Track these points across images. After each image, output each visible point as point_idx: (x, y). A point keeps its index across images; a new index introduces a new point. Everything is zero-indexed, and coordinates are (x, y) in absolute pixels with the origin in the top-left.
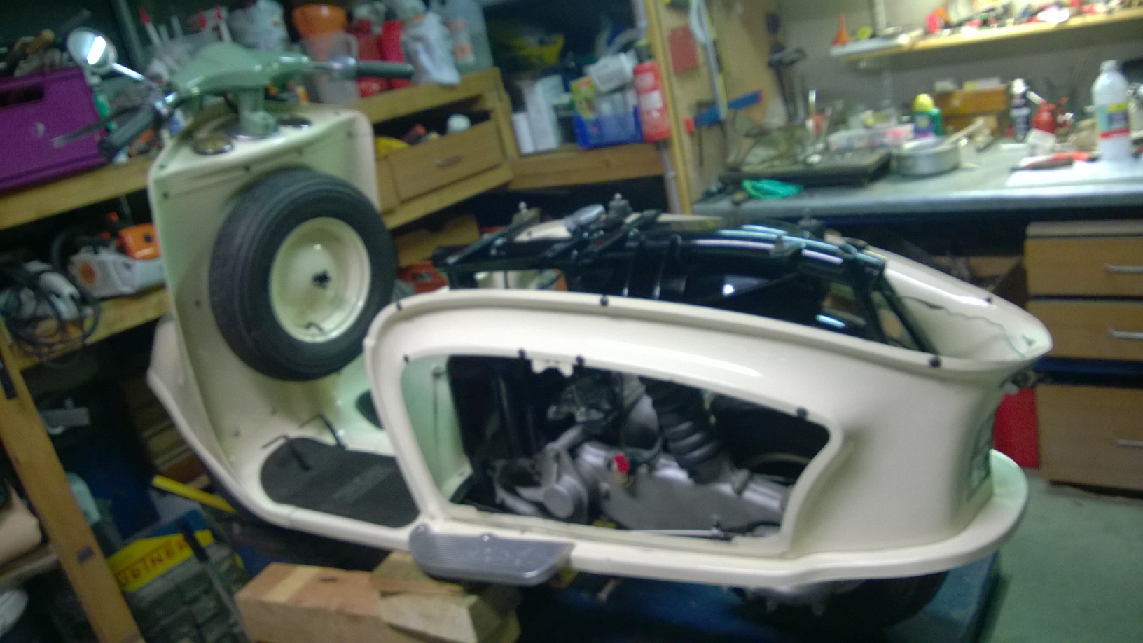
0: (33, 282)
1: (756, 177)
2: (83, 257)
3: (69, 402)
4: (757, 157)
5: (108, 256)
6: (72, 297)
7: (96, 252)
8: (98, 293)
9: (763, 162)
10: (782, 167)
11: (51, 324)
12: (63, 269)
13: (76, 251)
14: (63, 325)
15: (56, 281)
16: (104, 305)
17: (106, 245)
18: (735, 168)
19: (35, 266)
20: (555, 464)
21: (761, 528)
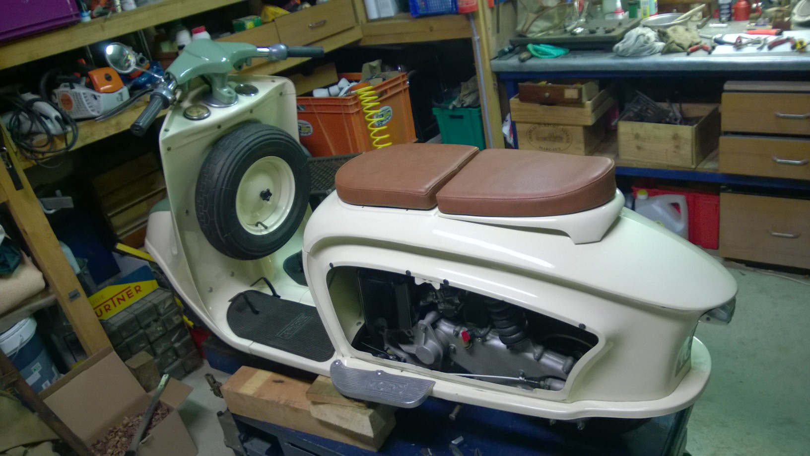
0: (28, 108)
1: (537, 42)
2: (62, 90)
3: (58, 192)
4: (538, 28)
5: (80, 90)
6: (57, 118)
7: (72, 87)
8: (74, 116)
9: (541, 31)
10: (555, 35)
11: (43, 137)
12: (48, 98)
13: (57, 86)
14: (51, 138)
15: (45, 107)
16: (79, 124)
17: (78, 82)
18: (522, 35)
19: (28, 96)
20: (424, 334)
21: (550, 379)
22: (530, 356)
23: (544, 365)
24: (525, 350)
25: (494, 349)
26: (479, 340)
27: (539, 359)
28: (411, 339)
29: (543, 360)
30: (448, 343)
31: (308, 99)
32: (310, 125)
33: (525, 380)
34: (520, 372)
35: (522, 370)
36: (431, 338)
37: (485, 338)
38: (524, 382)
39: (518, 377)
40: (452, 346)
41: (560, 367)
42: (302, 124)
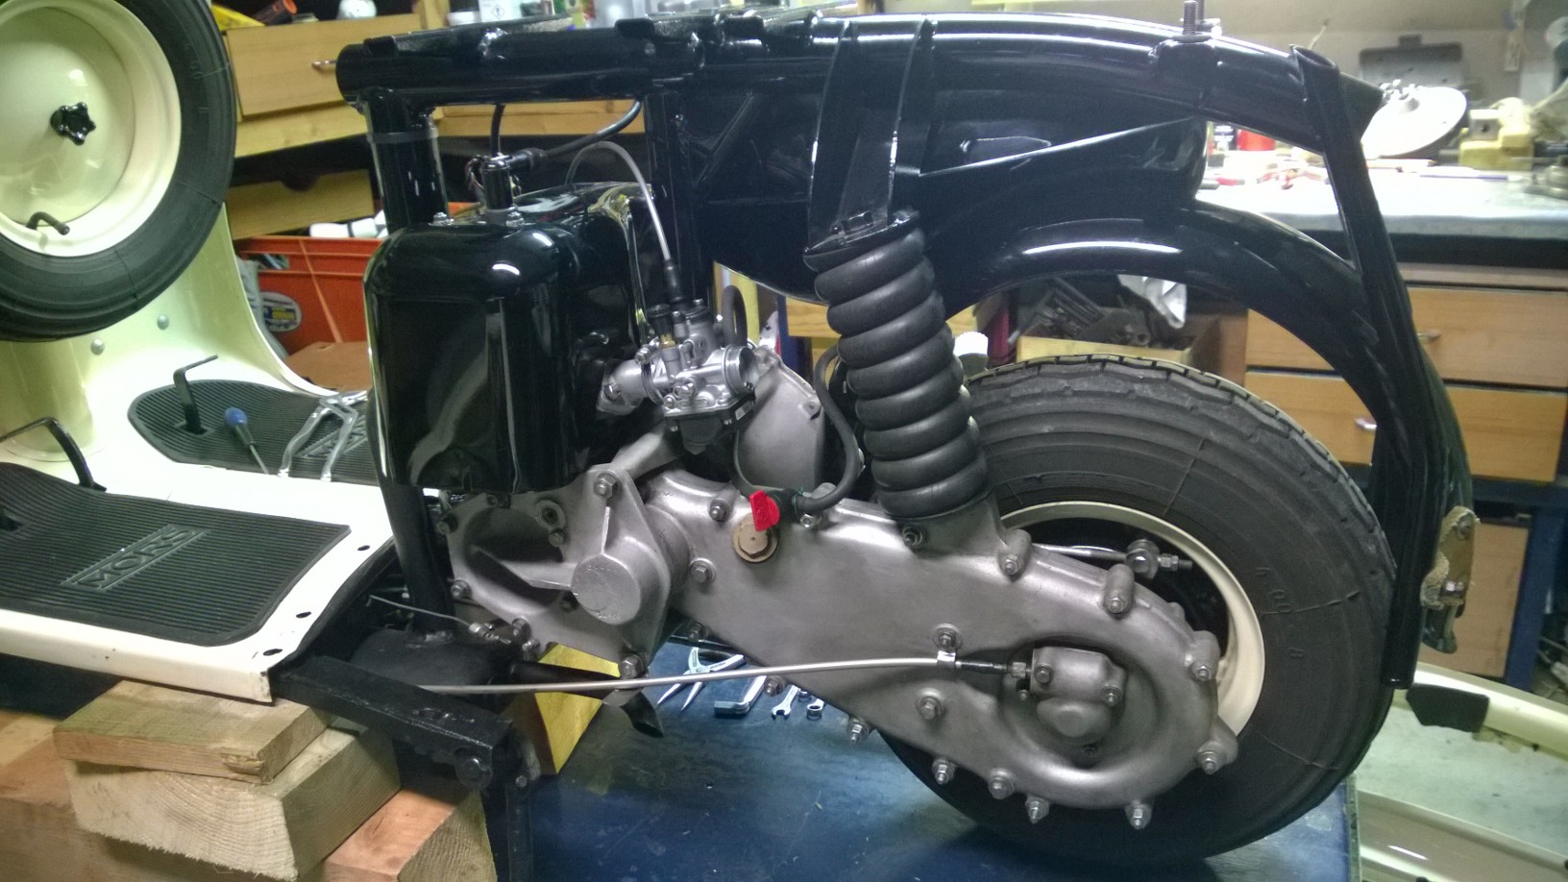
20: (608, 509)
21: (1047, 651)
22: (987, 567)
23: (1037, 596)
24: (964, 545)
25: (852, 553)
26: (805, 525)
27: (1014, 576)
28: (556, 540)
29: (1031, 580)
30: (688, 555)
31: (297, 242)
32: (295, 306)
33: (958, 663)
34: (941, 633)
35: (949, 626)
36: (631, 531)
37: (826, 518)
38: (955, 667)
39: (934, 656)
40: (699, 564)
41: (1093, 600)
42: (275, 302)
